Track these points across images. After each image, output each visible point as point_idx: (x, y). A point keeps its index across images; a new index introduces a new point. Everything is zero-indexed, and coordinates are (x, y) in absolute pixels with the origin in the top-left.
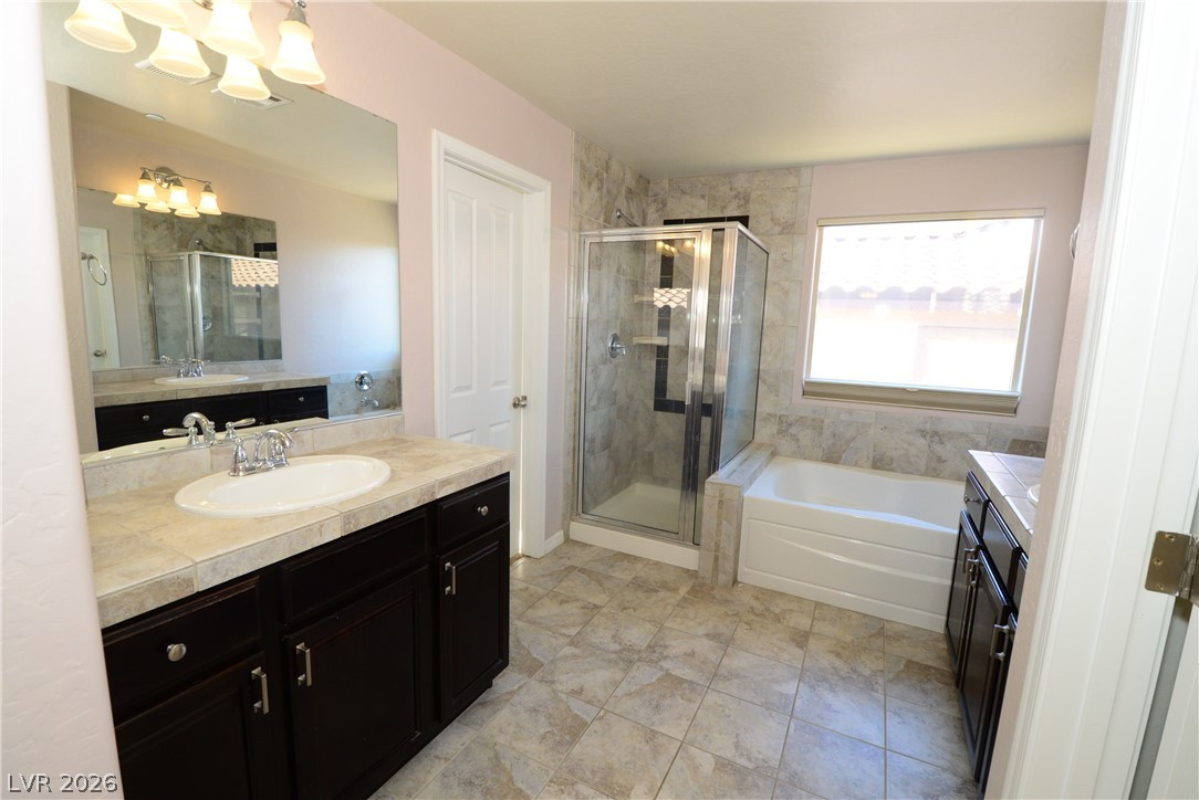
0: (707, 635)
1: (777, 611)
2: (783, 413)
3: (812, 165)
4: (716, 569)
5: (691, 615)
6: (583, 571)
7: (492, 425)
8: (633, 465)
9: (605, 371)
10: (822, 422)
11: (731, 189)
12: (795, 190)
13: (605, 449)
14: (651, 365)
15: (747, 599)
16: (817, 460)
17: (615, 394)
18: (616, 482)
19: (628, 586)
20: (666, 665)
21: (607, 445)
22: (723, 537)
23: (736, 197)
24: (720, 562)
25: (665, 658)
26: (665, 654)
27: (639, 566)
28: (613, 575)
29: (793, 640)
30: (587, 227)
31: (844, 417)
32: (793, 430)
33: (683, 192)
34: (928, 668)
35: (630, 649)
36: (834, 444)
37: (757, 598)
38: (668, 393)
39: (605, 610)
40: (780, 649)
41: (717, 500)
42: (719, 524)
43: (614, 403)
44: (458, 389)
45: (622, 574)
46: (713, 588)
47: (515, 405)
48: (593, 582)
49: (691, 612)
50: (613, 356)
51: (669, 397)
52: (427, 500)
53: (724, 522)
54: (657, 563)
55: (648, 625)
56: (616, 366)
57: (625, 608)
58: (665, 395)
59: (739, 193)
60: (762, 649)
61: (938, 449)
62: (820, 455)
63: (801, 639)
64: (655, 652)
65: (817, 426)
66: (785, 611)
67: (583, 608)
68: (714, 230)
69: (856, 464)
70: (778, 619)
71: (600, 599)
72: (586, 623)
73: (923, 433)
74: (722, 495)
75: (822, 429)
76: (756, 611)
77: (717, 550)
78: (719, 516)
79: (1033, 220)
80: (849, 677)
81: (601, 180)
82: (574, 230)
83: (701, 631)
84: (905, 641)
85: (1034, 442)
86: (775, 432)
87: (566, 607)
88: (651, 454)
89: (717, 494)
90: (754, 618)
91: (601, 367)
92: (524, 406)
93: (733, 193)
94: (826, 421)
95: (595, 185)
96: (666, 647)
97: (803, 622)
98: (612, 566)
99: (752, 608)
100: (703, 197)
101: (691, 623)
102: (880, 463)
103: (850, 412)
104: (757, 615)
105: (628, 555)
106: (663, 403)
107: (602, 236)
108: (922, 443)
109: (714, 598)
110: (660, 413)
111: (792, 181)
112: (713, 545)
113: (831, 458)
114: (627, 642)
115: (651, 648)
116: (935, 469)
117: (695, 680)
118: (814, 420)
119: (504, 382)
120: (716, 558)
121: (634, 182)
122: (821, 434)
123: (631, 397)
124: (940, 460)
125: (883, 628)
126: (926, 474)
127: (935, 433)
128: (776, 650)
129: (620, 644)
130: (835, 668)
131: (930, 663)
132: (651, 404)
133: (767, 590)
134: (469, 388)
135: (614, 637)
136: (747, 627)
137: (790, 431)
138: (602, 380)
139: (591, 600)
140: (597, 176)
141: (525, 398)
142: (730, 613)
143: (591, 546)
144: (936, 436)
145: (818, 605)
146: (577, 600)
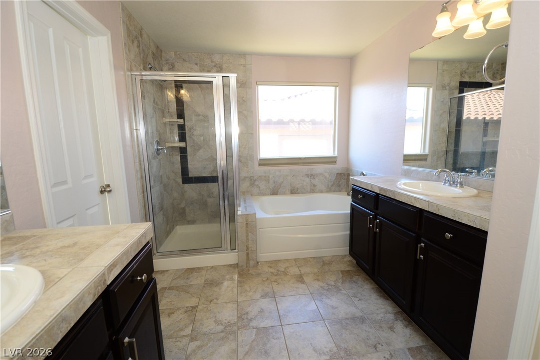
0: (262, 296)
1: (283, 270)
2: (251, 175)
3: (251, 54)
4: (248, 259)
5: (248, 289)
6: (170, 288)
7: (86, 210)
8: (174, 217)
9: (155, 163)
10: (269, 177)
11: (212, 62)
12: (244, 66)
13: (161, 211)
14: (177, 159)
15: (266, 269)
16: (268, 195)
17: (161, 177)
18: (168, 229)
19: (204, 286)
20: (254, 323)
21: (161, 208)
22: (250, 241)
23: (215, 66)
24: (250, 255)
25: (251, 320)
26: (249, 318)
27: (204, 273)
28: (191, 283)
29: (298, 281)
30: (134, 69)
31: (277, 173)
32: (257, 183)
33: (184, 60)
34: (349, 271)
35: (229, 324)
36: (275, 186)
37: (271, 267)
38: (190, 173)
39: (200, 307)
40: (296, 288)
41: (245, 223)
42: (247, 236)
43: (162, 183)
44: (56, 185)
45: (197, 281)
46: (249, 270)
47: (102, 192)
48: (182, 293)
49: (247, 287)
50: (158, 154)
51: (191, 175)
52: (101, 289)
53: (249, 234)
54: (212, 267)
55: (230, 305)
56: (160, 160)
57: (211, 301)
58: (188, 175)
59: (216, 64)
60: (290, 292)
61: (314, 181)
62: (269, 193)
63: (300, 279)
64: (243, 319)
65: (267, 179)
66: (285, 268)
67: (186, 312)
68: (223, 77)
69: (284, 194)
70: (285, 273)
71: (193, 302)
72: (193, 321)
73: (307, 175)
74: (247, 220)
75: (269, 180)
76: (274, 274)
77: (247, 249)
78: (247, 231)
79: (334, 88)
80: (329, 288)
81: (138, 41)
82: (128, 70)
83: (258, 295)
84: (333, 263)
85: (343, 173)
86: (249, 185)
87: (174, 317)
88: (184, 209)
89: (245, 220)
90: (276, 277)
91: (153, 161)
92: (110, 191)
93: (213, 64)
94: (271, 176)
95: (136, 43)
96: (247, 313)
97: (294, 271)
98: (188, 278)
99: (272, 273)
100: (197, 64)
101: (251, 294)
102: (294, 191)
103: (280, 171)
104: (276, 275)
105: (194, 269)
106: (187, 179)
107: (142, 75)
108: (307, 180)
109: (252, 275)
110: (186, 185)
111: (242, 61)
112: (245, 248)
113: (274, 193)
114: (225, 321)
115: (240, 318)
116: (313, 190)
117: (273, 324)
118: (265, 177)
119: (91, 176)
120: (248, 254)
121: (155, 49)
122: (269, 182)
123: (169, 178)
124: (315, 186)
125: (323, 261)
126: (310, 193)
127: (312, 175)
128: (295, 289)
129: (222, 324)
130: (321, 287)
131: (347, 269)
132: (180, 180)
133: (272, 261)
134: (65, 182)
135: (215, 322)
136: (276, 283)
137: (255, 183)
138: (154, 169)
139: (188, 305)
140: (136, 37)
141: (108, 186)
142: (264, 279)
143: (168, 271)
144: (312, 176)
145: (296, 260)
146: (179, 309)
